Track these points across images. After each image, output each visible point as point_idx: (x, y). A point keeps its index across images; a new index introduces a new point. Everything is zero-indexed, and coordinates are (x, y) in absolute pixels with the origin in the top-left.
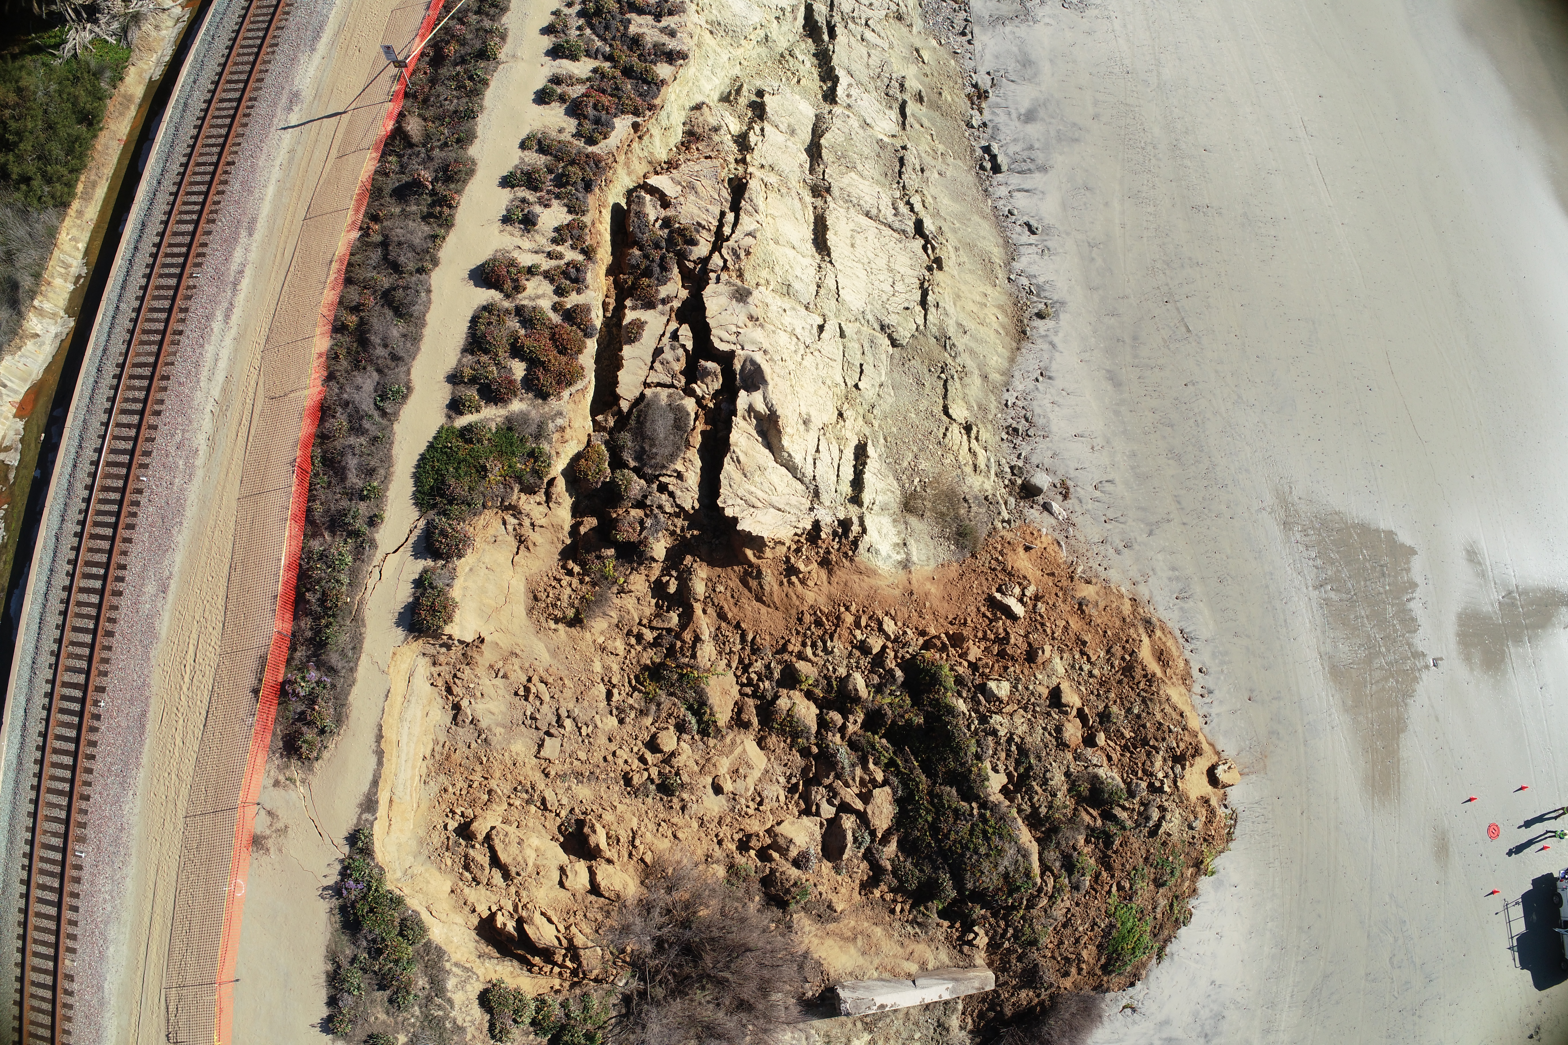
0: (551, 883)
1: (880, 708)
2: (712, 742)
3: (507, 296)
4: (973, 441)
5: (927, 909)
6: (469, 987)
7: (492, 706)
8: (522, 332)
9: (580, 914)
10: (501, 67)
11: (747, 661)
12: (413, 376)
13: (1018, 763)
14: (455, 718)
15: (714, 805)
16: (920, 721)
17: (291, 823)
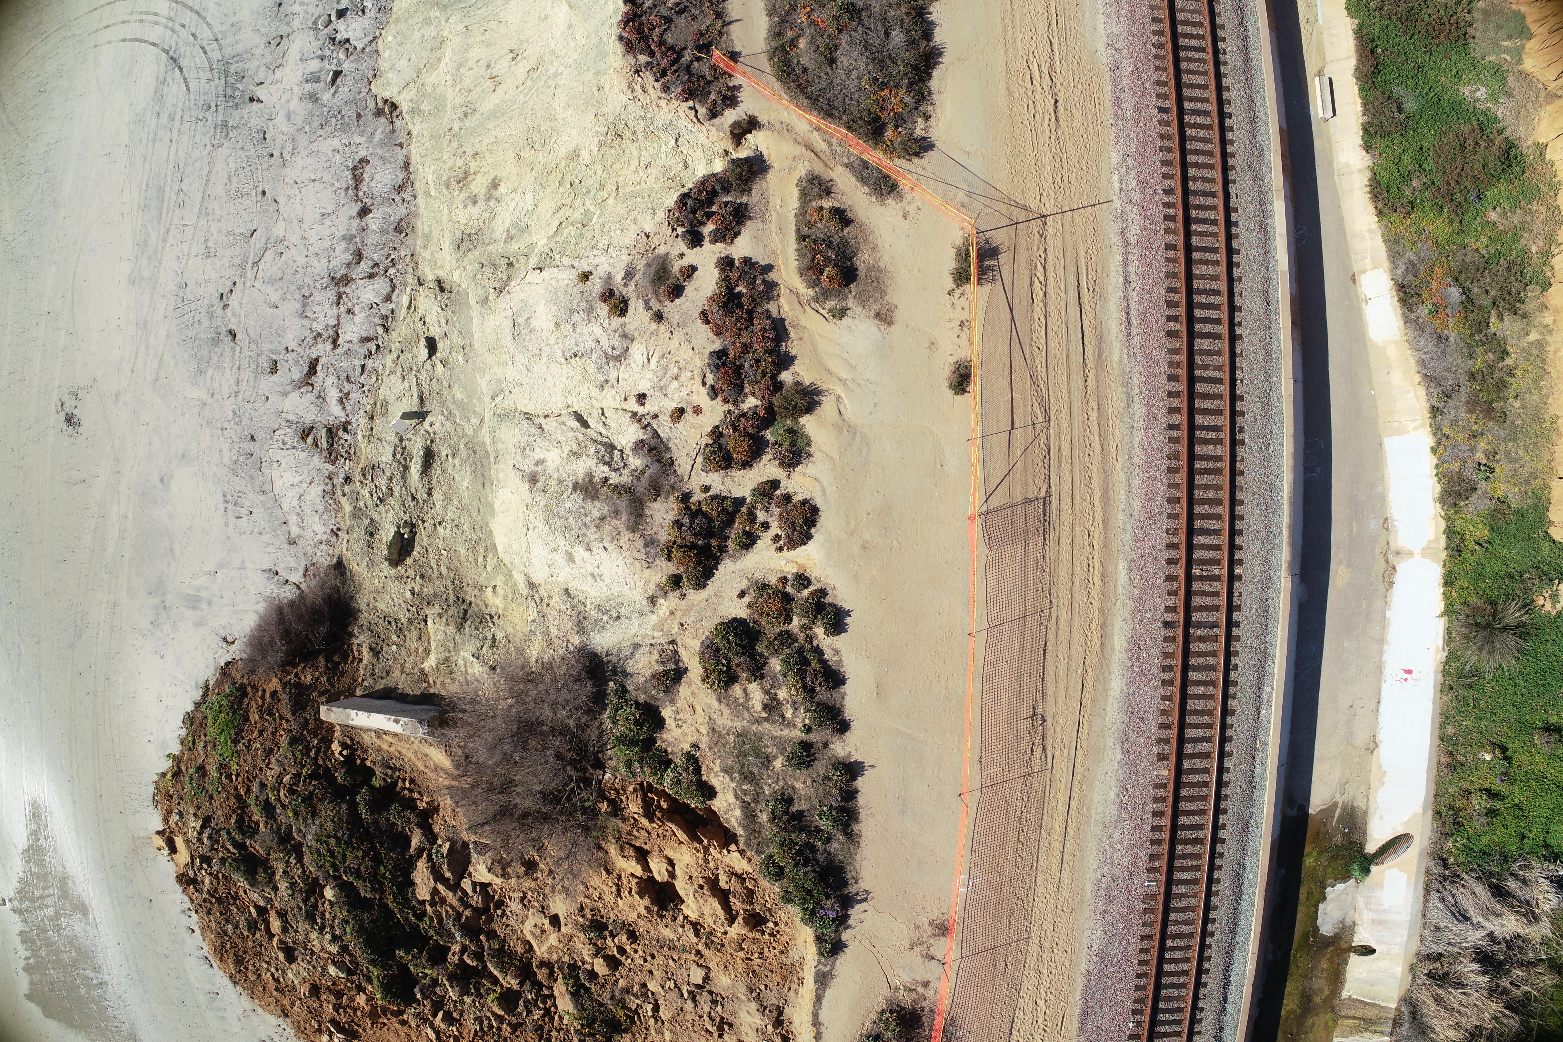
0: (681, 865)
1: (432, 967)
2: (566, 959)
5: (385, 780)
6: (725, 805)
7: (749, 1019)
9: (654, 836)
11: (547, 1019)
13: (315, 906)
14: (780, 1012)
15: (559, 906)
16: (400, 953)
17: (907, 953)
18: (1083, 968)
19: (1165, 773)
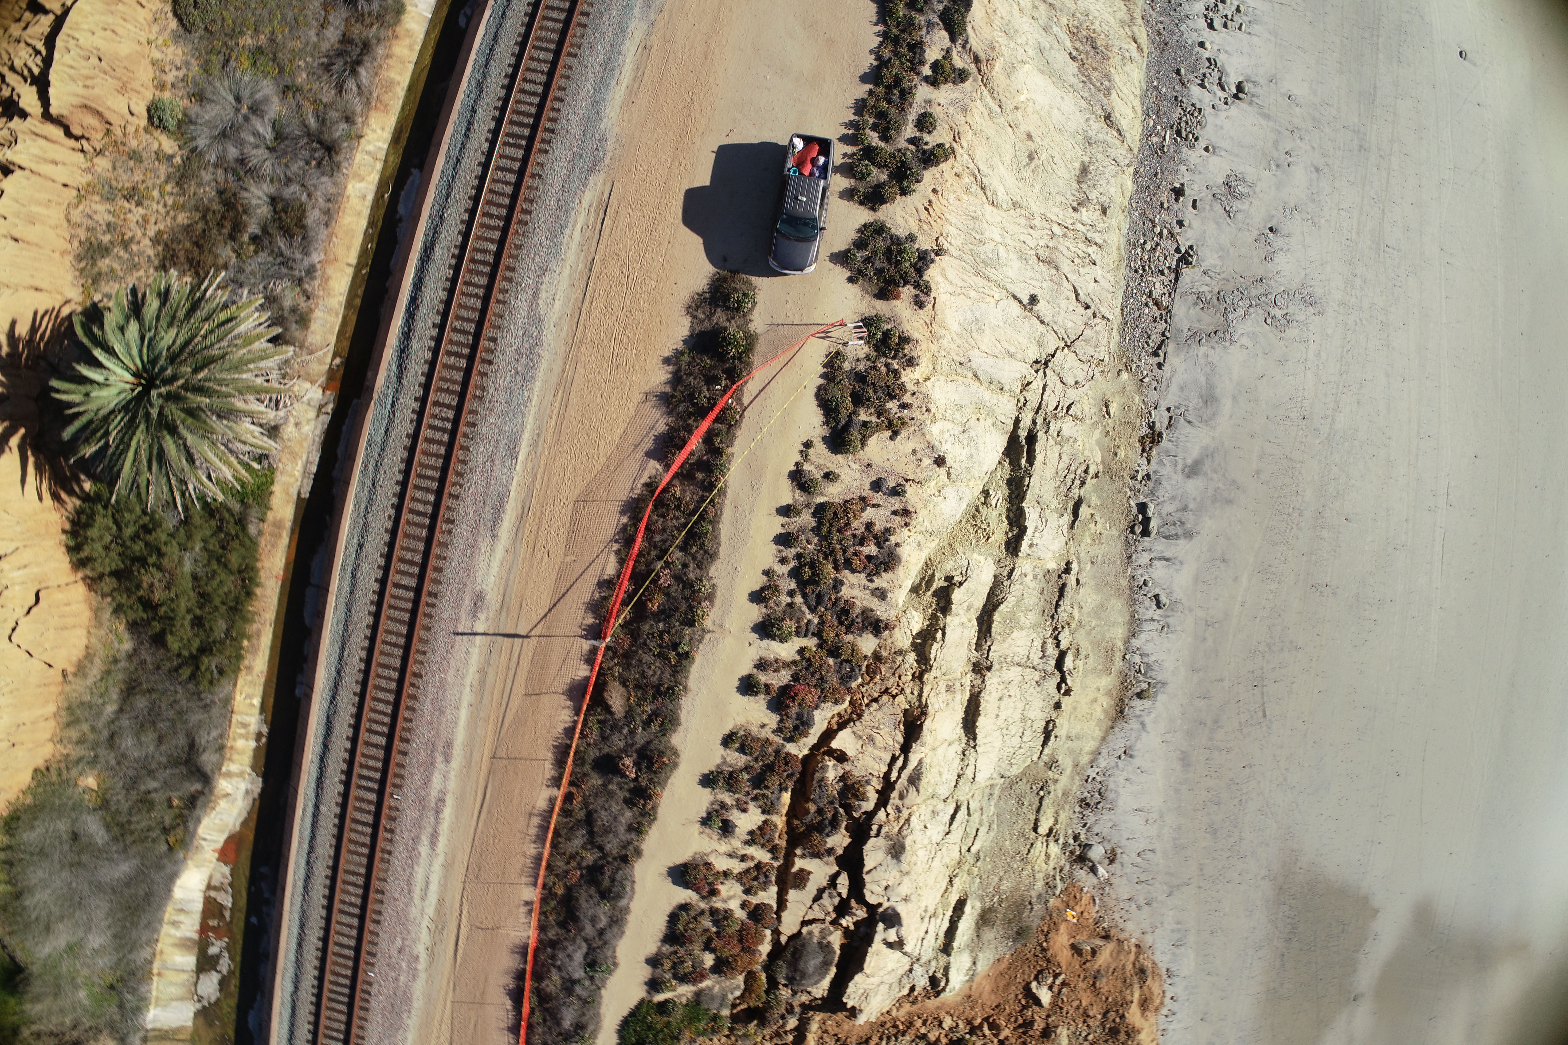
3: (703, 898)
4: (1052, 844)
8: (714, 929)
10: (707, 636)
12: (617, 955)
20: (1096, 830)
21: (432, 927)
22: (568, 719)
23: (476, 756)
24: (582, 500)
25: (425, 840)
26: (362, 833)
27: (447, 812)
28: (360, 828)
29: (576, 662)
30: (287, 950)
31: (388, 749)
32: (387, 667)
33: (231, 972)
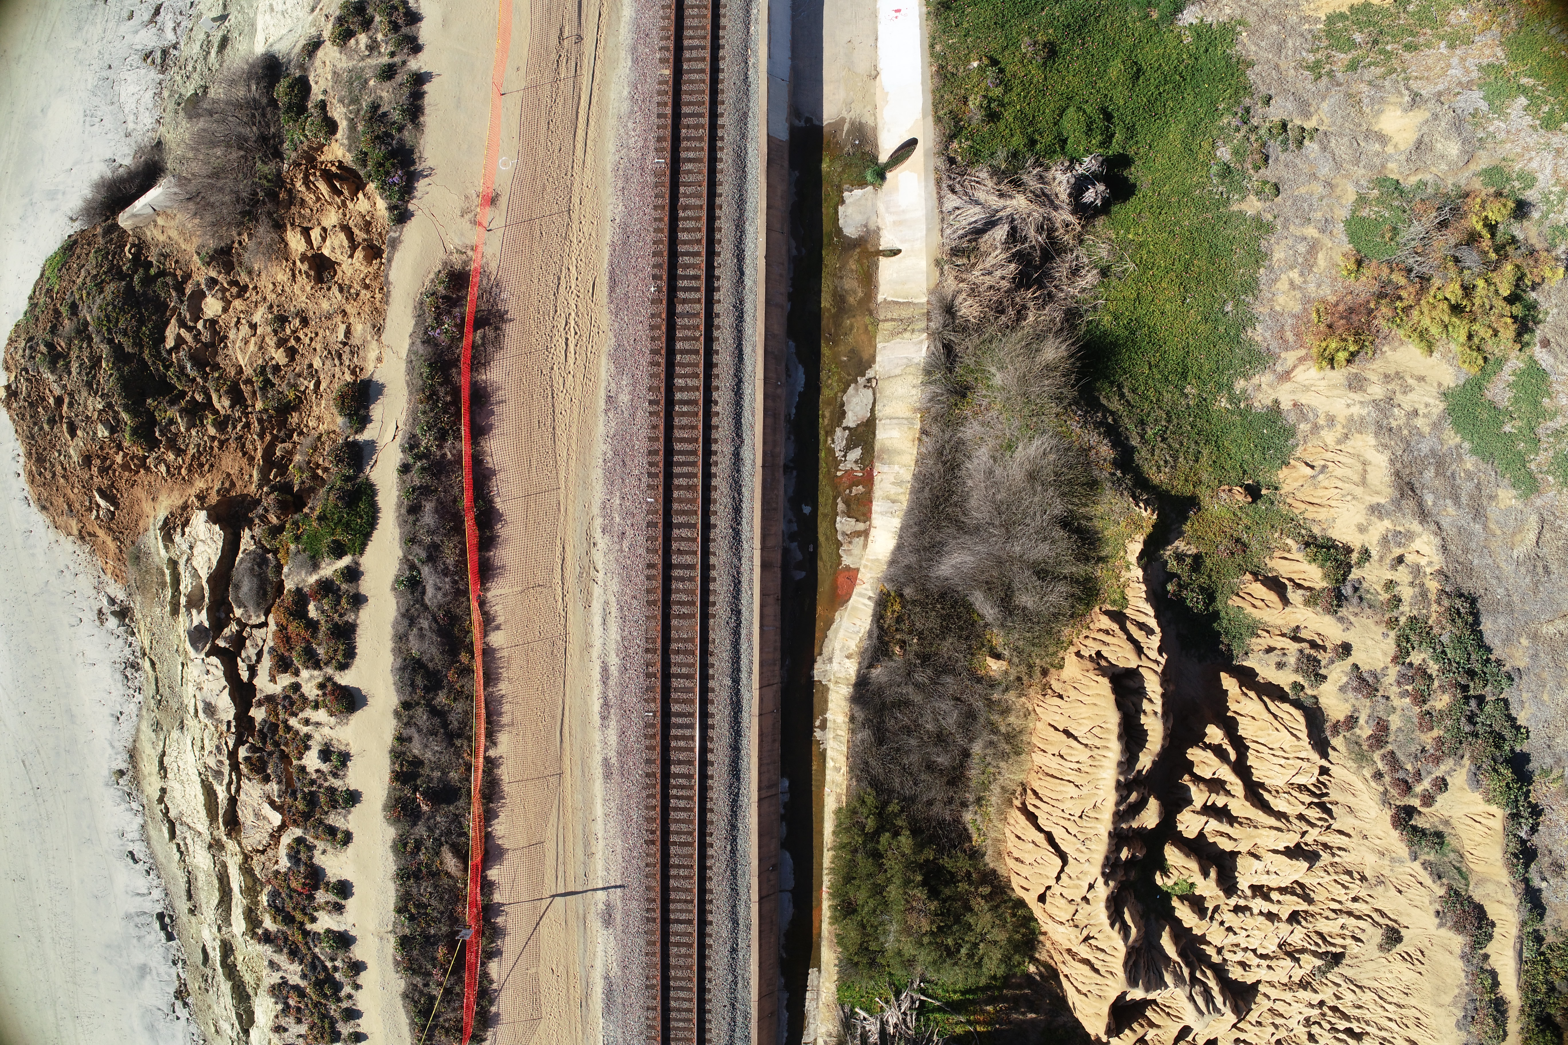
0: (330, 228)
2: (260, 362)
3: (329, 679)
5: (158, 267)
8: (313, 647)
9: (315, 210)
10: (390, 928)
12: (394, 601)
15: (258, 313)
16: (149, 401)
17: (459, 220)
18: (608, 239)
19: (667, 72)
20: (121, 641)
21: (593, 572)
22: (497, 827)
23: (578, 772)
24: (535, 1020)
25: (614, 671)
26: (680, 665)
27: (596, 706)
28: (684, 670)
29: (502, 881)
30: (752, 499)
31: (666, 762)
32: (683, 844)
33: (831, 432)
